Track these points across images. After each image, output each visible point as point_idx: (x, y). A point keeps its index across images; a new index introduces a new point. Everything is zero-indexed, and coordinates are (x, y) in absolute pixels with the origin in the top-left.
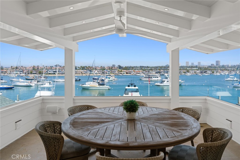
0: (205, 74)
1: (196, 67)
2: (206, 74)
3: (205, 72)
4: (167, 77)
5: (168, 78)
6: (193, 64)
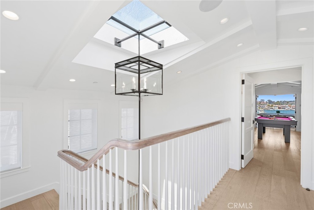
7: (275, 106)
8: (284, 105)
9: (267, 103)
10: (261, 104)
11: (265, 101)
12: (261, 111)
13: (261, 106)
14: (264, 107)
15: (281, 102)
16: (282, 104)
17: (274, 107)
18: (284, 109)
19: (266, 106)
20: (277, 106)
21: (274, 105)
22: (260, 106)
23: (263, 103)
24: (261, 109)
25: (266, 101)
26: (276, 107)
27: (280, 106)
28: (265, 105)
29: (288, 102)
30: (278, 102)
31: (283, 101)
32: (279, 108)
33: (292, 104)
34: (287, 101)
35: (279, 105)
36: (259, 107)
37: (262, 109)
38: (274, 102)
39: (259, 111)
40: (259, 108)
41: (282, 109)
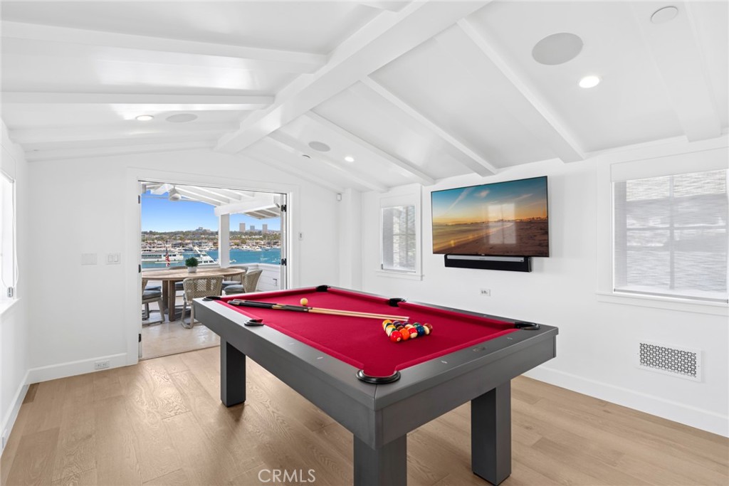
0: (275, 246)
1: (260, 233)
2: (278, 247)
3: (275, 243)
4: (199, 253)
5: (201, 256)
6: (252, 227)
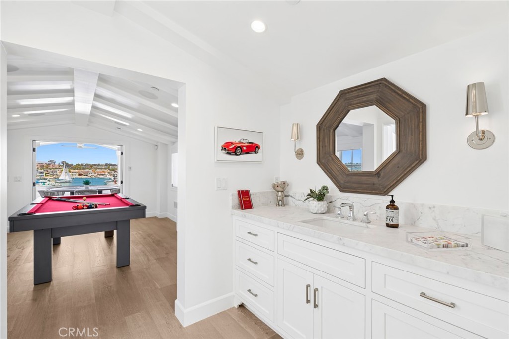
7: (74, 171)
8: (87, 170)
9: (61, 167)
10: (50, 168)
11: (57, 164)
12: (49, 181)
13: (49, 171)
14: (55, 173)
15: (82, 165)
16: (84, 169)
17: (72, 173)
18: (87, 175)
19: (58, 172)
20: (76, 171)
21: (72, 171)
22: (47, 171)
23: (54, 167)
24: (49, 178)
25: (59, 164)
26: (75, 173)
27: (81, 172)
28: (57, 170)
29: (92, 166)
30: (78, 165)
31: (85, 163)
32: (80, 175)
33: (97, 169)
34: (90, 165)
35: (80, 169)
36: (46, 174)
37: (52, 177)
38: (72, 165)
39: (47, 181)
40: (46, 176)
41: (84, 175)
